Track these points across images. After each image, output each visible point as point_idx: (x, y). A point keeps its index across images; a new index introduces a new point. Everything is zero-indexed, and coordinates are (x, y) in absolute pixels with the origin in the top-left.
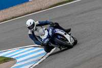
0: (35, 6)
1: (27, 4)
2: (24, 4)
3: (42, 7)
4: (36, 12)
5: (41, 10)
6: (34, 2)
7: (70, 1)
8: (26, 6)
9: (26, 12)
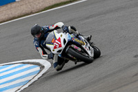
0: (24, 8)
1: (14, 5)
2: (9, 6)
3: (34, 10)
4: (24, 16)
5: (32, 13)
6: (22, 3)
7: (71, 2)
8: (11, 8)
9: (11, 16)
